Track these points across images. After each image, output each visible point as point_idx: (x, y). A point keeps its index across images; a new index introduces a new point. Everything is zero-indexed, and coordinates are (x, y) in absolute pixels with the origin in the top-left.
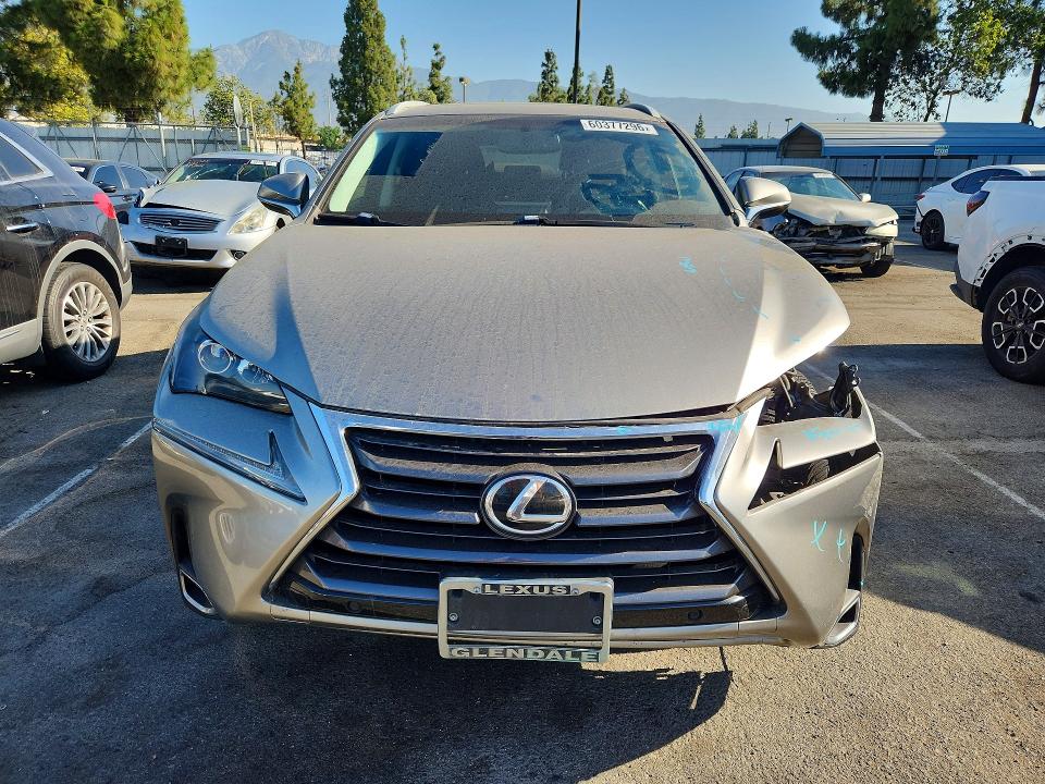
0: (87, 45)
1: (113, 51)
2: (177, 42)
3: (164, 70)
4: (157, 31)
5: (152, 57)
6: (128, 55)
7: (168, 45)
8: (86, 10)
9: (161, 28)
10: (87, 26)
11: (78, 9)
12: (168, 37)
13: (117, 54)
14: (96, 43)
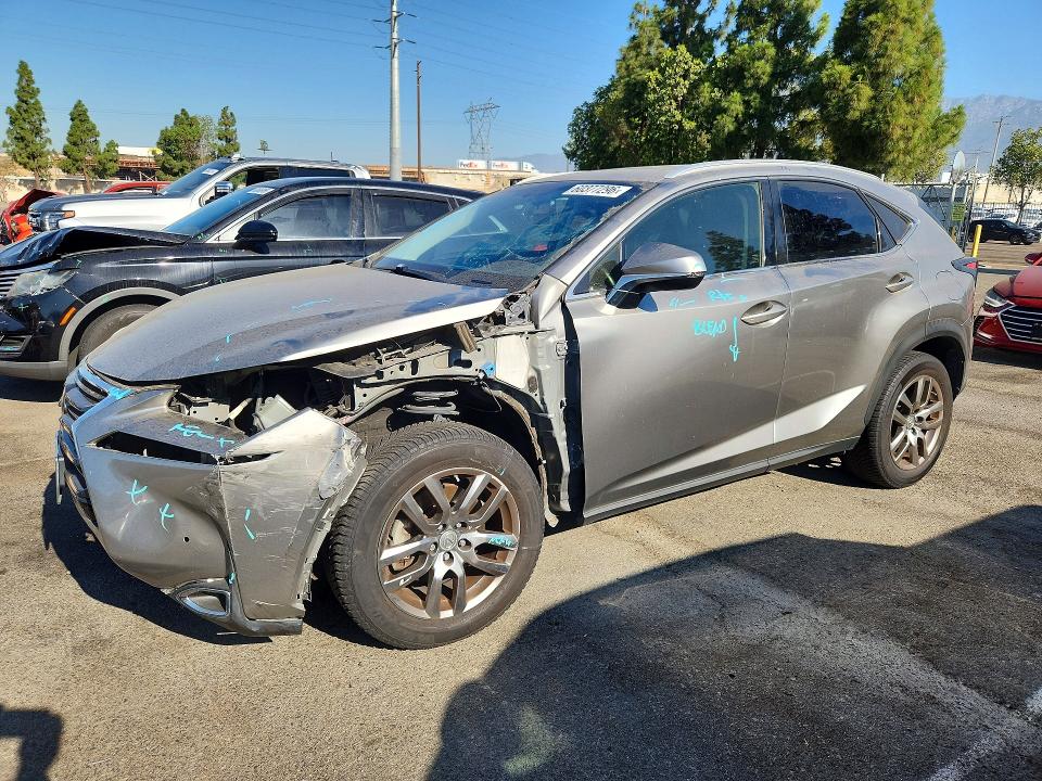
0: (835, 119)
1: (855, 121)
2: (918, 105)
3: (898, 133)
4: (900, 97)
5: (888, 123)
6: (866, 123)
7: (908, 109)
8: (841, 88)
9: (905, 94)
10: (839, 102)
11: (834, 88)
12: (910, 101)
13: (857, 124)
14: (841, 116)
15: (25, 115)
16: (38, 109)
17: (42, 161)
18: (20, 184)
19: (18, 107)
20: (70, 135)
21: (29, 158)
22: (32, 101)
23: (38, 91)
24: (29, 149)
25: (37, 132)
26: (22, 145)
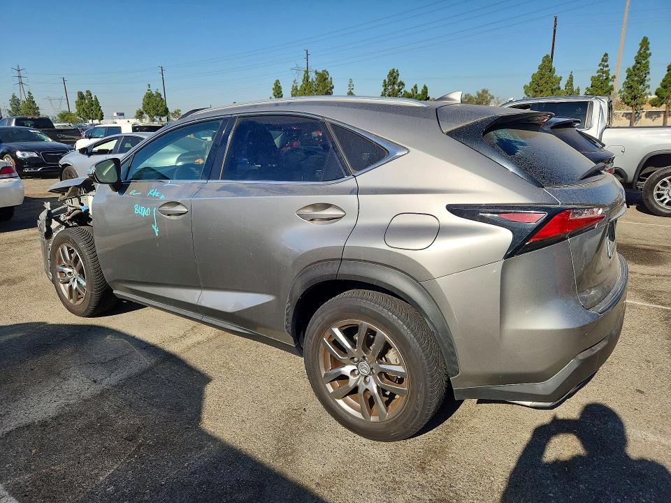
15: (637, 72)
16: (646, 67)
17: (638, 101)
18: (623, 116)
19: (634, 67)
20: (664, 81)
21: (632, 99)
22: (644, 62)
23: (650, 54)
24: (633, 93)
25: (642, 82)
26: (630, 91)
